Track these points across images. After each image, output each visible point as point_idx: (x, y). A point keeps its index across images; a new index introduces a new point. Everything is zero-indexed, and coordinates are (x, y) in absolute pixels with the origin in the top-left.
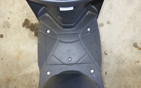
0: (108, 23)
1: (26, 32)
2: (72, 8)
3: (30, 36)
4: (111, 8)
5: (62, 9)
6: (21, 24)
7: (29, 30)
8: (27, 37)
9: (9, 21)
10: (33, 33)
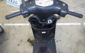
0: (60, 40)
1: (28, 43)
2: (45, 32)
3: (29, 45)
4: (60, 35)
5: (43, 33)
6: (27, 40)
7: (29, 42)
8: (28, 45)
9: (22, 39)
10: (31, 44)
